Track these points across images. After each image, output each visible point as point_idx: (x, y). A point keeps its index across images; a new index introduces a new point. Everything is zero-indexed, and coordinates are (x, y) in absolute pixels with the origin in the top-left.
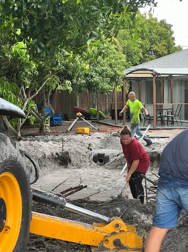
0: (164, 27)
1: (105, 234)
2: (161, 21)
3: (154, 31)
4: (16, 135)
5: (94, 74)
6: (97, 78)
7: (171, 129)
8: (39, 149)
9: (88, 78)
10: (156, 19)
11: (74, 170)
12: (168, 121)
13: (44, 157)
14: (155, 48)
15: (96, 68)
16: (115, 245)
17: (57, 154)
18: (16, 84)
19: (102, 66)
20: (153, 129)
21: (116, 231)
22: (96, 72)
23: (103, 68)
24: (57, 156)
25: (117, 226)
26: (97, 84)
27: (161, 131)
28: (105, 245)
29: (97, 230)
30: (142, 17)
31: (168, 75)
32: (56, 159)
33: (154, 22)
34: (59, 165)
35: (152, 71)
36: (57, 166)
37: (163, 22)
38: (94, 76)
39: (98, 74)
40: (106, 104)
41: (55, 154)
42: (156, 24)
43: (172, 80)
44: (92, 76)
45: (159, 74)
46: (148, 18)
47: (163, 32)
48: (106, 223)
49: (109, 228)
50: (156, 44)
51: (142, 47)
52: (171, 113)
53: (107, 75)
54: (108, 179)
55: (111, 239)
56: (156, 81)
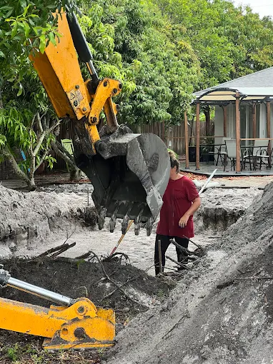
0: (268, 27)
1: (63, 322)
2: (264, 19)
3: (253, 33)
4: (29, 183)
5: (143, 96)
6: (148, 103)
7: (263, 176)
8: (51, 203)
9: (135, 103)
10: (257, 16)
11: (104, 233)
12: (261, 164)
13: (59, 214)
14: (254, 57)
15: (148, 88)
16: (76, 336)
17: (79, 210)
18: (29, 111)
19: (157, 85)
20: (236, 176)
21: (80, 318)
22: (147, 92)
23: (157, 87)
24: (78, 214)
25: (81, 309)
26: (149, 111)
27: (246, 178)
28: (62, 336)
29: (52, 316)
30: (236, 12)
31: (263, 98)
32: (77, 218)
33: (253, 19)
34: (83, 226)
35: (234, 91)
36: (78, 228)
37: (267, 20)
38: (144, 99)
39: (150, 97)
40: (184, 140)
41: (75, 211)
42: (255, 23)
43: (269, 104)
44: (141, 100)
45: (245, 96)
46: (245, 13)
47: (267, 34)
48: (66, 305)
49: (71, 313)
50: (256, 51)
51: (233, 55)
52: (265, 152)
53: (163, 97)
54: (146, 246)
55: (72, 328)
56: (240, 106)
